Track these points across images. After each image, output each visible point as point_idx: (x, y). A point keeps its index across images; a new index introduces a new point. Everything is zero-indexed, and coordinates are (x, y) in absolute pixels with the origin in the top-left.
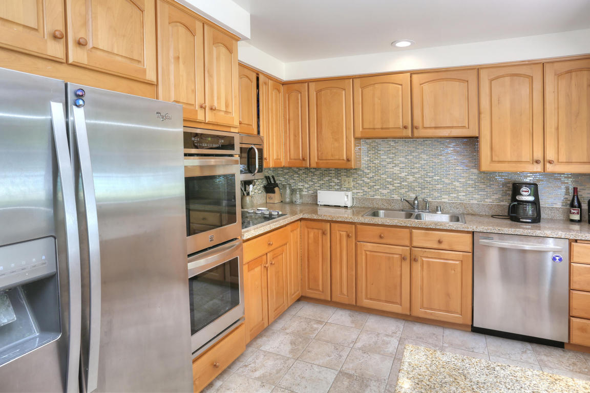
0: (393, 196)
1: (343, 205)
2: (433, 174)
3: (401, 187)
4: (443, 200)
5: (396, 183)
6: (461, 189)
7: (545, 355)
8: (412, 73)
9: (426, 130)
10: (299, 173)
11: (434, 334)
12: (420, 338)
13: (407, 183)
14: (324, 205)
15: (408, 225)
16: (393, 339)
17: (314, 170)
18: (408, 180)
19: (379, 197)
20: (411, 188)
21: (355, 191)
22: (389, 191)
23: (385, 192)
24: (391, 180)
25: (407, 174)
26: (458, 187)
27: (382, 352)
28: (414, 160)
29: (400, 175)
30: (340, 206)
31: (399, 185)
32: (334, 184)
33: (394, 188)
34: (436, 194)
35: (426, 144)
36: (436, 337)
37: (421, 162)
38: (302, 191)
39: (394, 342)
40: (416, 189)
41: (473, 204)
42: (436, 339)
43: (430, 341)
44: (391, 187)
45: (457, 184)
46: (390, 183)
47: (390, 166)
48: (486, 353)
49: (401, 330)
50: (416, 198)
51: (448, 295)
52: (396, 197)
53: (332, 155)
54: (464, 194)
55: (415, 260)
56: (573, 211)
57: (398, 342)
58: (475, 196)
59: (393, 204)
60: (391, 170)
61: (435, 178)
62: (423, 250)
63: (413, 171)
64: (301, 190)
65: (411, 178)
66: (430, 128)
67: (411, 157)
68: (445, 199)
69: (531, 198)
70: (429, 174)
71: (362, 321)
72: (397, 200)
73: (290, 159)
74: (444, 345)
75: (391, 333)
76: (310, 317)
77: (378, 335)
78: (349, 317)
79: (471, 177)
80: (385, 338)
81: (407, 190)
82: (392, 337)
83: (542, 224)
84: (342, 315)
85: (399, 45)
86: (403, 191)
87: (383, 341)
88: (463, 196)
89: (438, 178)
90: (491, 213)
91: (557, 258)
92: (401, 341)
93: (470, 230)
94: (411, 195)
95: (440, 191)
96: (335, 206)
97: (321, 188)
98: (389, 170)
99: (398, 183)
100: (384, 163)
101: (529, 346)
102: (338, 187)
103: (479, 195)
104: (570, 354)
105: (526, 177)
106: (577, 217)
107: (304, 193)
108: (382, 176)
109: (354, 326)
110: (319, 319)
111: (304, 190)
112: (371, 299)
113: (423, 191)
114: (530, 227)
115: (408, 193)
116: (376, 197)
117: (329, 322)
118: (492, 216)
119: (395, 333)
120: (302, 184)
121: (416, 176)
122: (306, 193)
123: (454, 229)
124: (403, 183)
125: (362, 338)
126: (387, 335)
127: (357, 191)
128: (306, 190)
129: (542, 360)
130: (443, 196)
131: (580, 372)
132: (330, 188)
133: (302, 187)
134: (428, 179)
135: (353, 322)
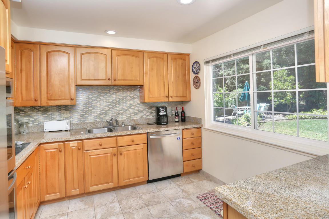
0: (96, 120)
1: (65, 130)
2: (119, 105)
3: (101, 114)
4: (124, 119)
5: (98, 112)
6: (133, 112)
7: (177, 181)
8: (113, 49)
9: (119, 81)
10: (24, 110)
11: (133, 192)
12: (128, 197)
13: (104, 112)
14: (49, 132)
15: (116, 135)
16: (115, 204)
17: (39, 108)
18: (105, 110)
19: (88, 121)
20: (107, 114)
21: (71, 119)
22: (94, 117)
23: (91, 118)
24: (95, 110)
25: (104, 106)
26: (131, 111)
27: (114, 214)
28: (108, 98)
29: (100, 107)
30: (62, 131)
31: (100, 113)
32: (55, 116)
33: (97, 115)
34: (120, 116)
35: (115, 89)
36: (134, 193)
37: (112, 99)
38: (29, 124)
39: (117, 205)
40: (110, 114)
41: (138, 119)
42: (135, 194)
43: (133, 196)
44: (95, 114)
45: (130, 110)
46: (94, 112)
47: (95, 102)
48: (158, 191)
49: (115, 196)
50: (111, 120)
51: (137, 168)
52: (98, 120)
53: (59, 97)
54: (134, 114)
55: (121, 154)
56: (176, 117)
57: (119, 204)
58: (138, 115)
59: (96, 125)
60: (95, 104)
61: (119, 107)
62: (125, 147)
63: (108, 104)
64: (27, 123)
65: (107, 108)
66: (121, 80)
67: (107, 96)
68: (125, 118)
69: (165, 113)
70: (116, 105)
71: (91, 201)
72: (99, 122)
73: (22, 100)
74: (140, 195)
75: (111, 201)
76: (53, 215)
77: (105, 205)
78: (81, 202)
79: (137, 105)
80: (110, 205)
81: (104, 115)
82: (114, 202)
83: (169, 124)
84: (75, 203)
85: (109, 32)
86: (102, 116)
87: (111, 207)
88: (133, 115)
89: (121, 107)
90: (146, 122)
91: (179, 138)
92: (120, 202)
93: (146, 132)
94: (107, 118)
95: (122, 114)
96: (58, 131)
97: (45, 120)
98: (94, 104)
99: (99, 112)
100: (91, 101)
101: (170, 180)
102: (59, 118)
103: (140, 114)
104: (183, 177)
105: (159, 104)
106: (177, 120)
107: (30, 125)
108: (90, 108)
109: (87, 206)
110: (61, 213)
111: (30, 123)
112: (94, 185)
113: (114, 115)
114: (165, 126)
115: (105, 117)
116: (85, 122)
117: (69, 212)
118: (147, 124)
119: (114, 200)
120: (28, 119)
121: (109, 107)
122: (31, 125)
123: (139, 133)
124: (102, 112)
125: (98, 211)
126: (111, 203)
127: (73, 119)
128: (32, 123)
129: (177, 184)
130: (124, 117)
131: (190, 183)
132: (52, 119)
133: (28, 121)
134: (116, 108)
135: (85, 204)
